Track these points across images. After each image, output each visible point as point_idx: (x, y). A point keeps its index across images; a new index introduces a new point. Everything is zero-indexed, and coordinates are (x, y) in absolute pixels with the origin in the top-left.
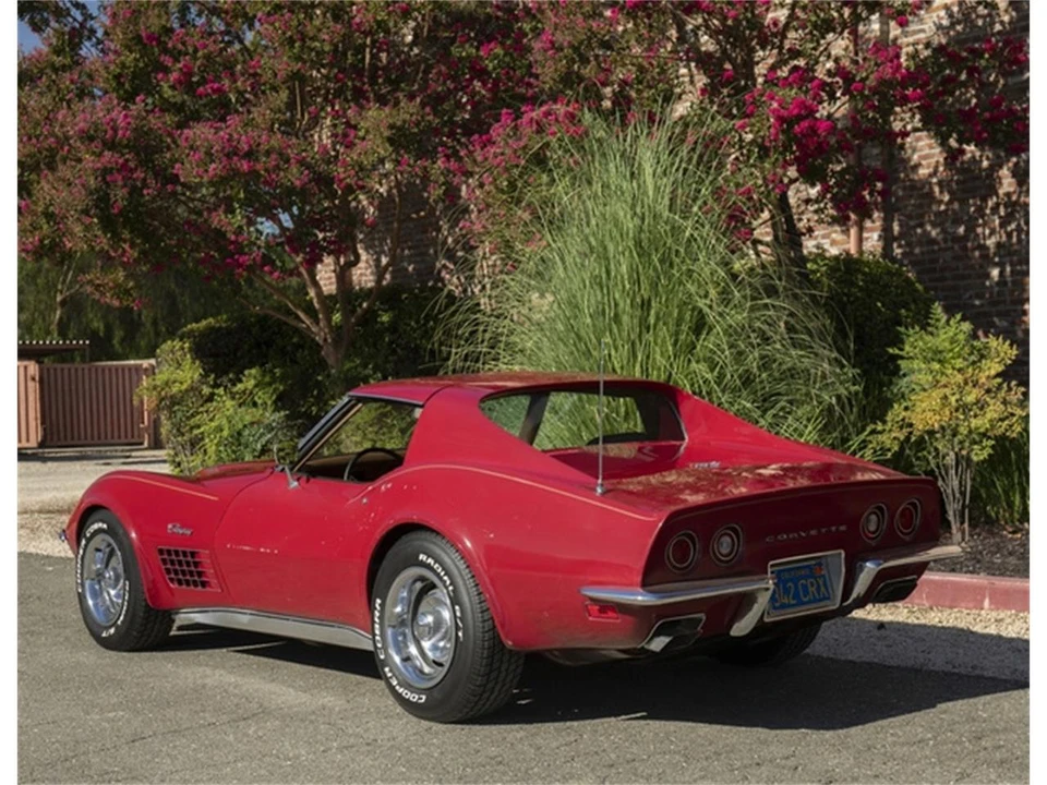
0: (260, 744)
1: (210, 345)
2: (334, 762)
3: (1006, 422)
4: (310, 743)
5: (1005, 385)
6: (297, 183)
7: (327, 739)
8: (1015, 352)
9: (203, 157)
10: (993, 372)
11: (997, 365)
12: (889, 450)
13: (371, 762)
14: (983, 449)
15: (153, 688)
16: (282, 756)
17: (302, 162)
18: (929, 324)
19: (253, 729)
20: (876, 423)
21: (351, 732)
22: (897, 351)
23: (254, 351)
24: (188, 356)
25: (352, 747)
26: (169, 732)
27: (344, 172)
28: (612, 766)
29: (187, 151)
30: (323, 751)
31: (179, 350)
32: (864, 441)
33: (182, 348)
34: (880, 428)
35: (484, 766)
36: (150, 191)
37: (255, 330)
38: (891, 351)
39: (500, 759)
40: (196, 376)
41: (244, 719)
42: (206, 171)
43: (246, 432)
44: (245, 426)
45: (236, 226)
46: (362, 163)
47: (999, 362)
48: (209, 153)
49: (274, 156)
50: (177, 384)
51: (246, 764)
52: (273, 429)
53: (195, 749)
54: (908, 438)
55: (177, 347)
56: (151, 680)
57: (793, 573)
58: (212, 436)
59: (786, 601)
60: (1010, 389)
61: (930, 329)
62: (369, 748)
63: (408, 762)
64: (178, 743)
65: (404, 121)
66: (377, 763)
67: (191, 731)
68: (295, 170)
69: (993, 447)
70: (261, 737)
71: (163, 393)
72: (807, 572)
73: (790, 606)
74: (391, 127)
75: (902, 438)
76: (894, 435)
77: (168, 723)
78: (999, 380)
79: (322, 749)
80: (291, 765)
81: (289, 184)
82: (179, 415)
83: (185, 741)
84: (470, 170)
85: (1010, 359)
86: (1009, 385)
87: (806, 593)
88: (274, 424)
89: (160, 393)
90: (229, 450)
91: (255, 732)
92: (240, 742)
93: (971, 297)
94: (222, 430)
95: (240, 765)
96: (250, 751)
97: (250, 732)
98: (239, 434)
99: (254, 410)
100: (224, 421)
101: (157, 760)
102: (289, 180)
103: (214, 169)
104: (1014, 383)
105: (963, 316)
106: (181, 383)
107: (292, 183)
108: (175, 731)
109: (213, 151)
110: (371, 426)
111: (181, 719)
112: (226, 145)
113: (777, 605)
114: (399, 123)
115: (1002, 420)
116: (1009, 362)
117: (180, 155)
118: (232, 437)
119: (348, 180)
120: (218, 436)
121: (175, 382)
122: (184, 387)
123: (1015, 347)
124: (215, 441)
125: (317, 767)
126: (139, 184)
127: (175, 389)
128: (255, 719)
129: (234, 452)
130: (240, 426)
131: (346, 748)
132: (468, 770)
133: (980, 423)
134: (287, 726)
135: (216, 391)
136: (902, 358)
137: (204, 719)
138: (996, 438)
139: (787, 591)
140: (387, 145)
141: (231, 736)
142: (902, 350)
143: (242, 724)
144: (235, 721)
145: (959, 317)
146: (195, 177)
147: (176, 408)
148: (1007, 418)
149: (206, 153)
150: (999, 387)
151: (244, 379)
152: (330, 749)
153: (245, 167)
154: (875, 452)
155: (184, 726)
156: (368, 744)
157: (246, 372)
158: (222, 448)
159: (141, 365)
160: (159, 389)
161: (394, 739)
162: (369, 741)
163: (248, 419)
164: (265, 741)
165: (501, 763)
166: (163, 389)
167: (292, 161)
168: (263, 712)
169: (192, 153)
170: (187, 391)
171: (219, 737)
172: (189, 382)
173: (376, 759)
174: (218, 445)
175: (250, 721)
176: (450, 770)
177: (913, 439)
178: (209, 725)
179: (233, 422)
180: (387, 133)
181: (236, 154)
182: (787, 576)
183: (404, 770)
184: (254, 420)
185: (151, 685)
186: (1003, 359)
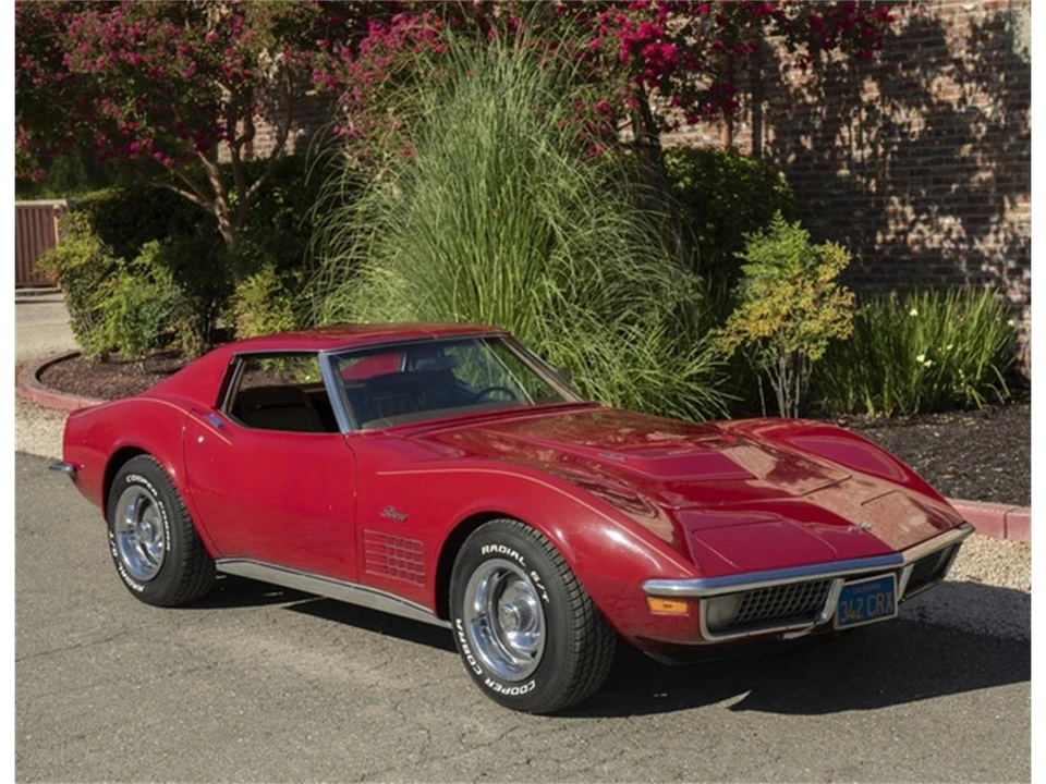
0: (117, 666)
1: (109, 216)
2: (177, 686)
3: (839, 324)
4: (160, 667)
5: (838, 290)
6: (184, 75)
7: (175, 662)
8: (849, 258)
9: (90, 48)
10: (828, 278)
11: (832, 270)
12: (726, 354)
13: (208, 687)
14: (818, 348)
15: (31, 605)
16: (133, 680)
17: (189, 52)
18: (771, 231)
19: (113, 651)
20: (716, 328)
21: (197, 654)
22: (742, 255)
23: (154, 222)
24: (88, 226)
25: (195, 670)
26: (41, 654)
27: (232, 60)
28: (407, 691)
29: (75, 41)
30: (170, 675)
31: (79, 220)
32: (704, 344)
33: (82, 219)
34: (720, 332)
35: (301, 691)
36: (40, 80)
37: (154, 200)
38: (736, 254)
39: (316, 683)
40: (97, 247)
41: (107, 640)
42: (94, 63)
43: (144, 310)
44: (142, 303)
45: (126, 113)
46: (249, 52)
47: (835, 267)
48: (96, 44)
49: (161, 48)
50: (76, 258)
51: (102, 687)
52: (170, 305)
53: (60, 672)
54: (743, 343)
55: (77, 218)
56: (31, 596)
58: (111, 313)
60: (842, 294)
61: (771, 235)
62: (209, 671)
63: (239, 686)
64: (46, 666)
65: (287, 13)
66: (212, 687)
67: (59, 653)
68: (182, 62)
69: (827, 347)
70: (119, 660)
71: (63, 267)
74: (274, 19)
75: (739, 342)
76: (732, 339)
77: (40, 644)
78: (833, 285)
79: (169, 672)
80: (140, 689)
81: (176, 76)
82: (79, 288)
83: (52, 663)
84: (342, 81)
85: (844, 264)
86: (841, 290)
88: (171, 302)
89: (60, 266)
90: (128, 327)
91: (114, 655)
92: (100, 664)
93: (830, 187)
94: (120, 306)
95: (97, 688)
96: (107, 674)
97: (110, 654)
98: (137, 310)
99: (152, 286)
100: (122, 298)
101: (26, 684)
102: (176, 72)
103: (102, 62)
104: (845, 288)
105: (802, 223)
106: (81, 256)
107: (179, 75)
108: (46, 653)
109: (101, 43)
110: (263, 303)
111: (52, 639)
112: (113, 38)
114: (282, 15)
115: (835, 322)
116: (843, 267)
117: (69, 45)
118: (130, 313)
119: (235, 69)
120: (116, 312)
121: (75, 255)
122: (84, 260)
123: (849, 253)
124: (114, 317)
125: (160, 691)
126: (28, 74)
127: (75, 262)
128: (117, 639)
129: (132, 328)
130: (138, 303)
131: (189, 671)
132: (287, 695)
133: (815, 326)
134: (144, 647)
135: (117, 261)
136: (744, 262)
137: (72, 640)
138: (828, 339)
140: (271, 37)
141: (94, 658)
142: (746, 253)
143: (104, 645)
144: (98, 642)
145: (798, 224)
146: (84, 68)
147: (76, 281)
148: (839, 320)
149: (93, 45)
150: (834, 291)
151: (143, 252)
152: (175, 672)
153: (132, 59)
154: (714, 355)
155: (53, 648)
156: (209, 668)
157: (145, 245)
158: (120, 324)
159: (52, 206)
160: (59, 262)
161: (232, 662)
162: (211, 664)
163: (145, 295)
164: (121, 664)
165: (316, 687)
166: (63, 262)
167: (179, 52)
168: (125, 632)
169: (79, 44)
170: (86, 264)
171: (82, 660)
172: (88, 255)
173: (213, 684)
174: (117, 320)
175: (111, 643)
176: (272, 695)
177: (749, 344)
178: (76, 646)
179: (131, 299)
180: (271, 25)
181: (122, 46)
183: (234, 695)
184: (152, 297)
185: (30, 602)
186: (838, 264)
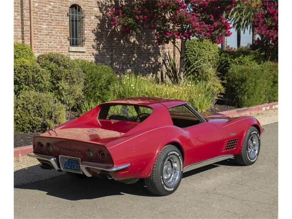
57: (72, 161)
59: (68, 167)
72: (76, 162)
73: (68, 169)
87: (74, 167)
113: (65, 167)
139: (69, 165)
182: (70, 161)
